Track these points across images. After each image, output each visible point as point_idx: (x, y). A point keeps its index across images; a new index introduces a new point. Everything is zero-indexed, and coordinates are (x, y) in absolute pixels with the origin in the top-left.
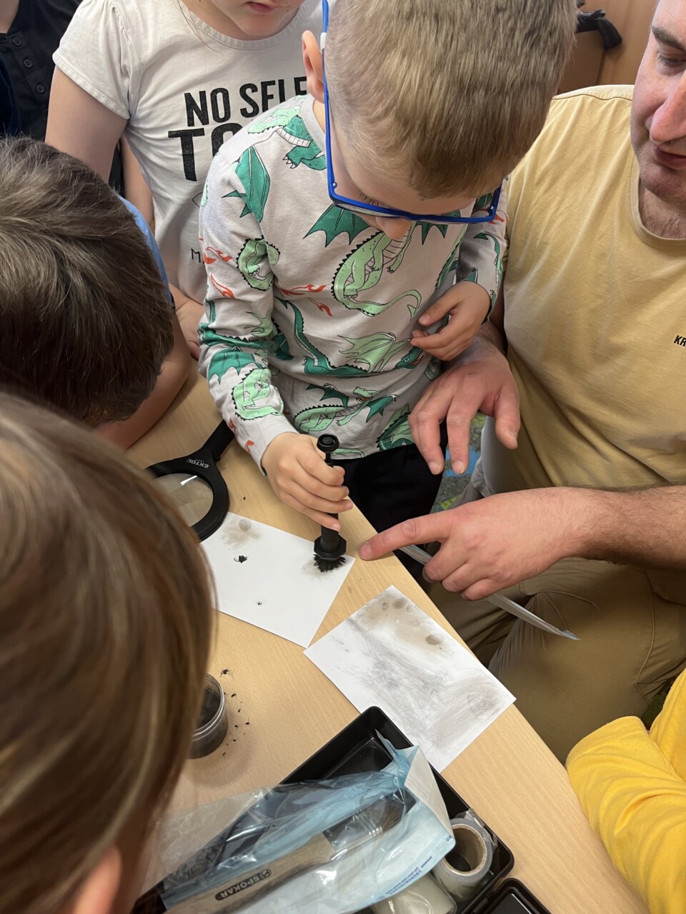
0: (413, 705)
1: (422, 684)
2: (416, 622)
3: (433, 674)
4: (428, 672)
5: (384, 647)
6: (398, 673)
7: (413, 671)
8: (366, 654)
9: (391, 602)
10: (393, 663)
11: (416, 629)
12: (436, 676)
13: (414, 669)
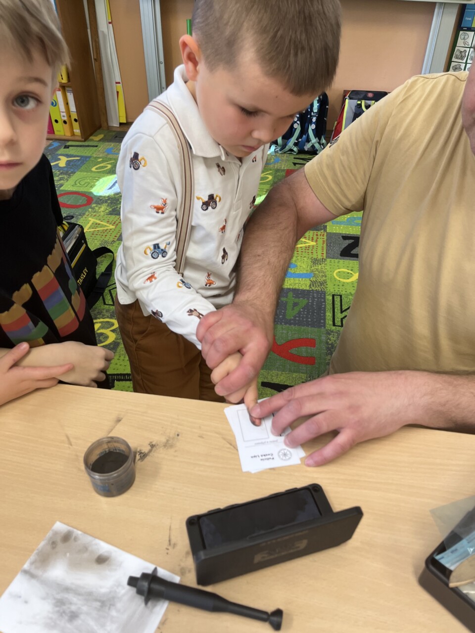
1: (98, 604)
2: (85, 549)
3: (107, 590)
5: (58, 584)
6: (77, 603)
7: (89, 596)
8: (44, 599)
9: (58, 539)
10: (71, 597)
11: (86, 555)
12: (110, 592)
13: (90, 594)
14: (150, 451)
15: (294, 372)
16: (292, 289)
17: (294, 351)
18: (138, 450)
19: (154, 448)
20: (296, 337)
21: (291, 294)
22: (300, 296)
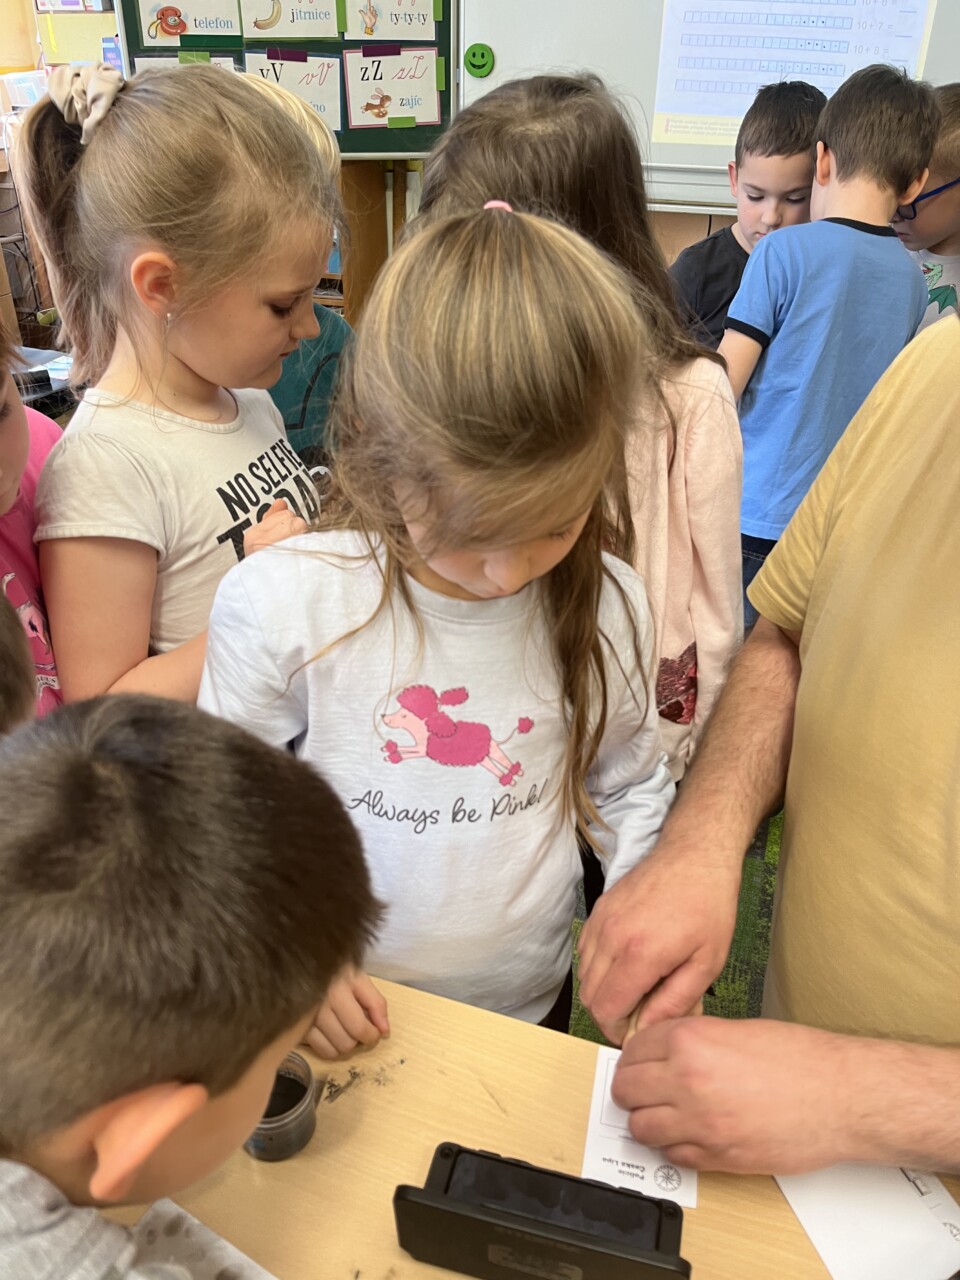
2: (201, 1253)
9: (160, 1228)
14: (349, 1084)
18: (329, 1079)
19: (357, 1080)
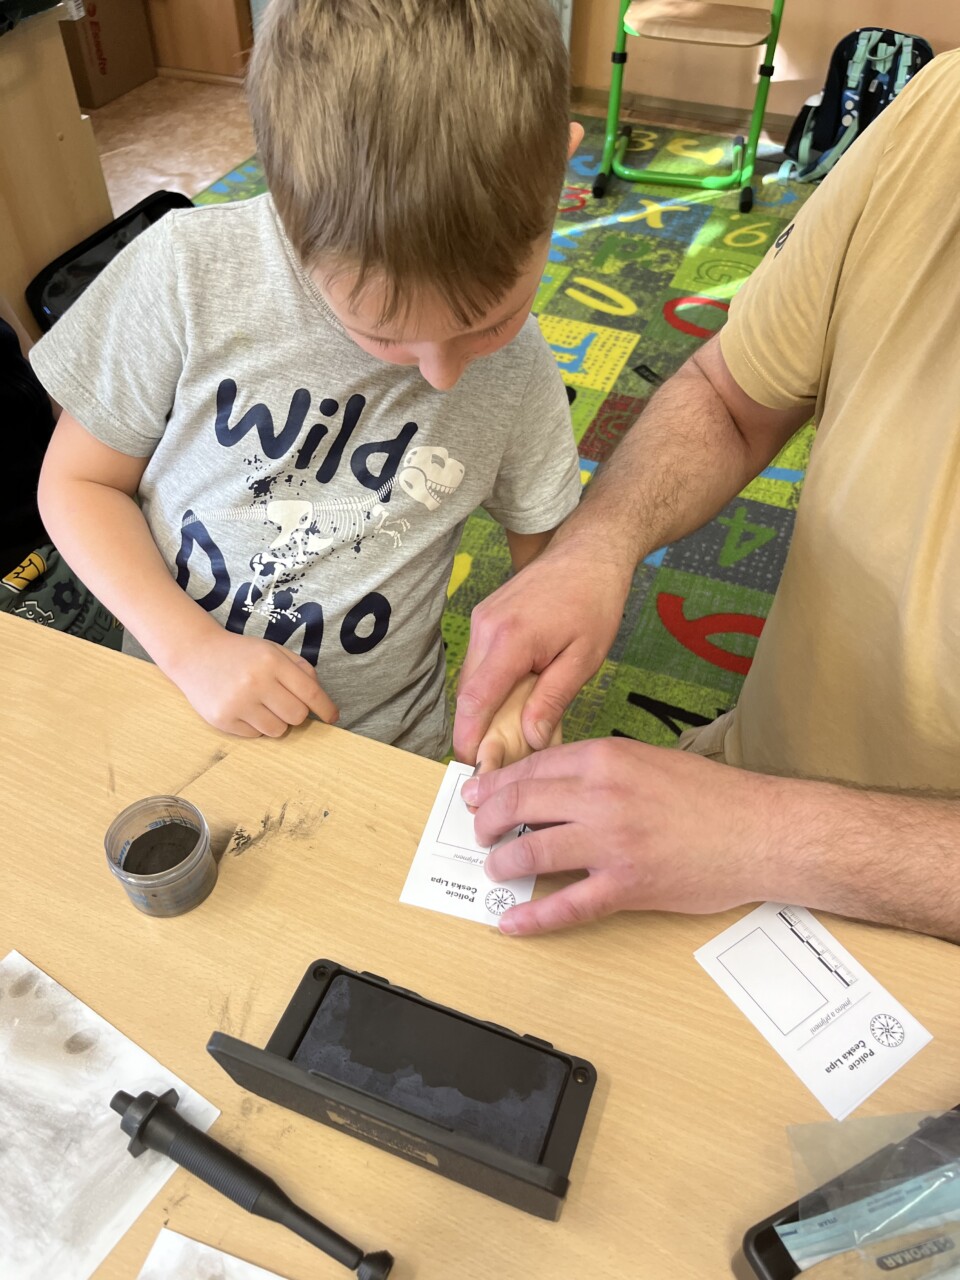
0: (32, 1180)
1: (50, 1133)
2: (51, 1016)
3: (74, 1109)
4: (66, 1108)
6: (9, 1123)
7: (36, 1114)
9: (7, 986)
11: (49, 1029)
12: (78, 1114)
13: (39, 1109)
14: (261, 836)
15: (706, 684)
16: (749, 501)
17: (716, 639)
20: (730, 608)
21: (742, 512)
22: (762, 519)
